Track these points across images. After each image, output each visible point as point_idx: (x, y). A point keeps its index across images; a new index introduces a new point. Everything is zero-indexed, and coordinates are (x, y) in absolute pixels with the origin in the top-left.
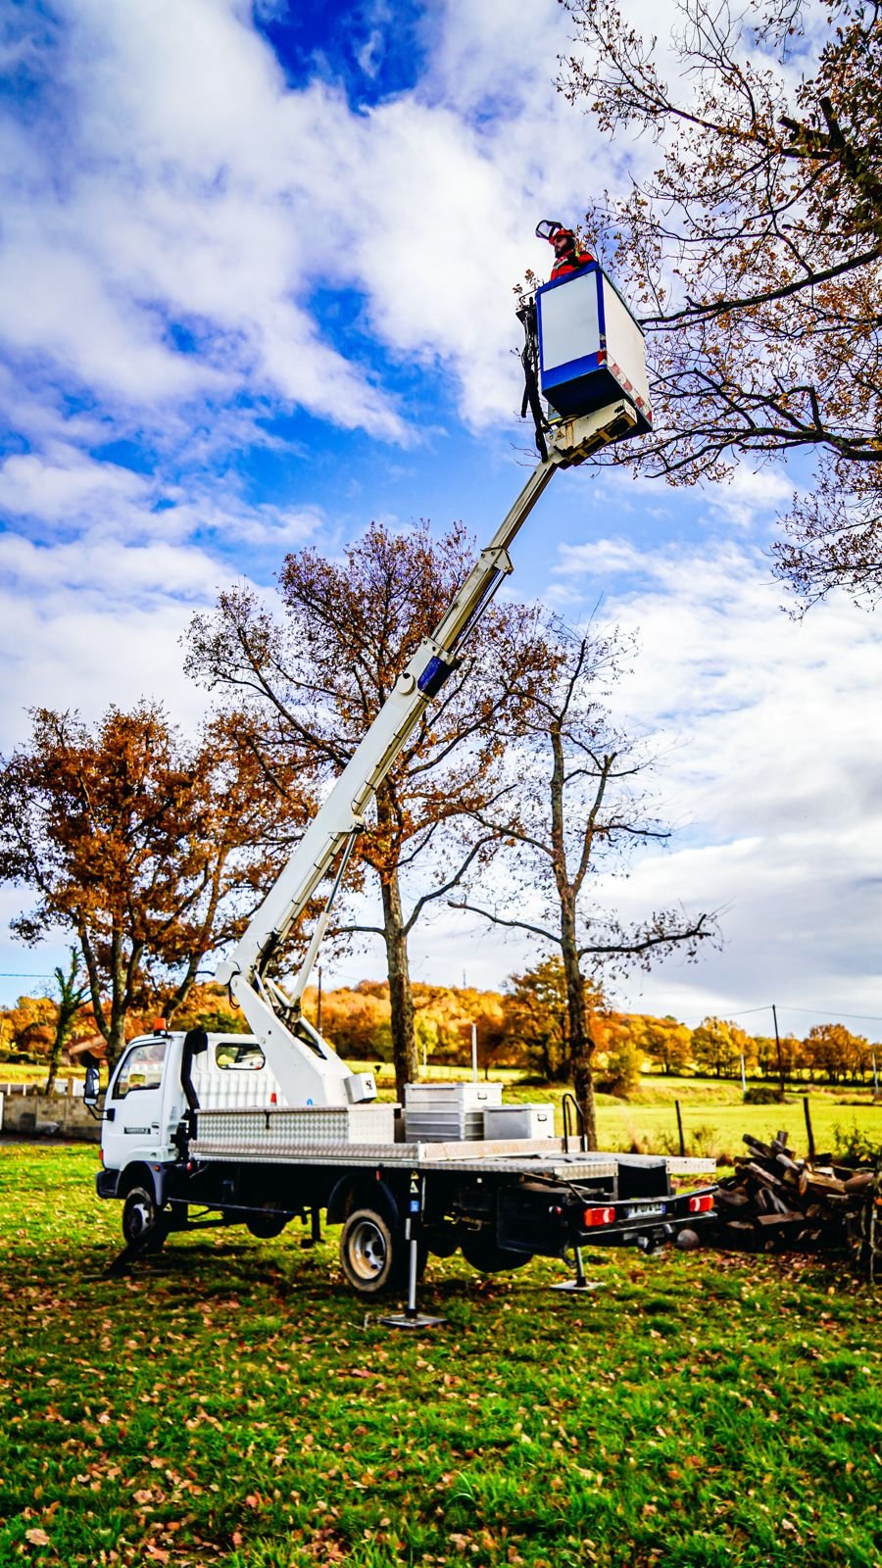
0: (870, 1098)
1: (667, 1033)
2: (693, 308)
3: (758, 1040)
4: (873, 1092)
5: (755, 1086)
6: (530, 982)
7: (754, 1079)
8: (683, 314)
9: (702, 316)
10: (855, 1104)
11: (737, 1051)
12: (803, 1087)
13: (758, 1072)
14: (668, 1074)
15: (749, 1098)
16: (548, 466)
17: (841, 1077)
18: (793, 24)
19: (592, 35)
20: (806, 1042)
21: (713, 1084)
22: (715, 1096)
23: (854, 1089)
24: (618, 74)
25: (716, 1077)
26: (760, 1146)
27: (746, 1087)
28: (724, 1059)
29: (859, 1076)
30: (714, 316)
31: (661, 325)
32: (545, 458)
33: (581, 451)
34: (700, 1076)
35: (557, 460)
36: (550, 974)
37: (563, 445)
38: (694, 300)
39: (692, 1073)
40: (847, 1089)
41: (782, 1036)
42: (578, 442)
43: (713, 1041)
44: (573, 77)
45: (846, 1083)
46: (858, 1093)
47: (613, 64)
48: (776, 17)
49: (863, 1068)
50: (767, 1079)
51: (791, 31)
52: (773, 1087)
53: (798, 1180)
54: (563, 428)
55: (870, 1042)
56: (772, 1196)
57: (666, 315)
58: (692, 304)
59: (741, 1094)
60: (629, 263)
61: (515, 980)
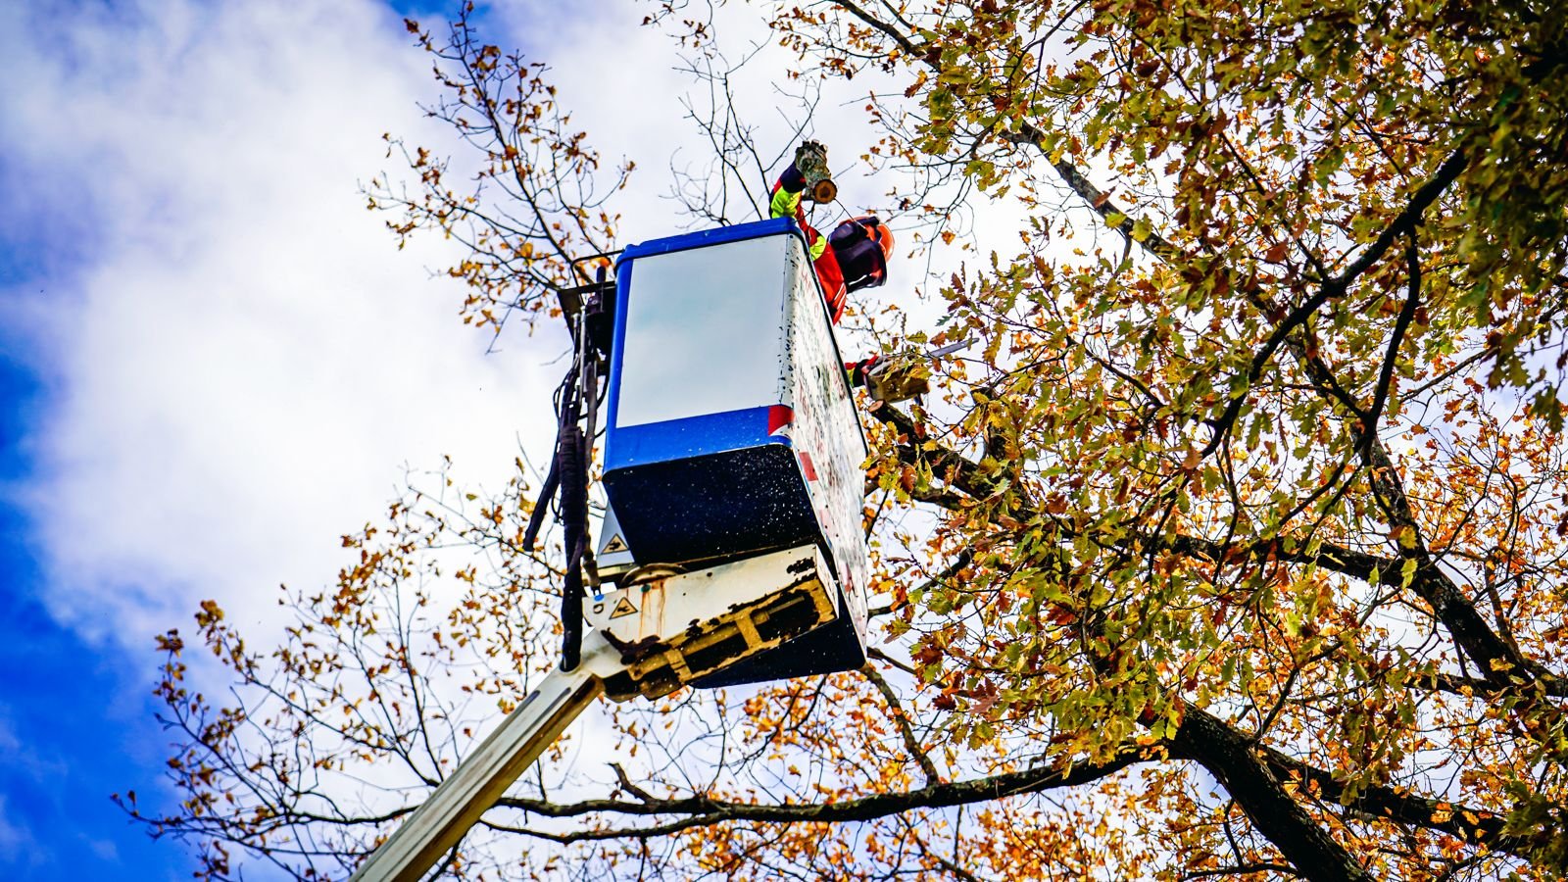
2: (627, 798)
8: (601, 806)
9: (647, 822)
16: (575, 681)
18: (952, 225)
19: (477, 119)
24: (527, 216)
30: (679, 827)
31: (537, 822)
32: (572, 657)
33: (674, 658)
35: (608, 666)
37: (630, 631)
38: (634, 777)
42: (673, 628)
44: (417, 191)
47: (518, 190)
48: (913, 199)
51: (947, 237)
54: (635, 591)
57: (556, 799)
58: (627, 786)
60: (482, 645)
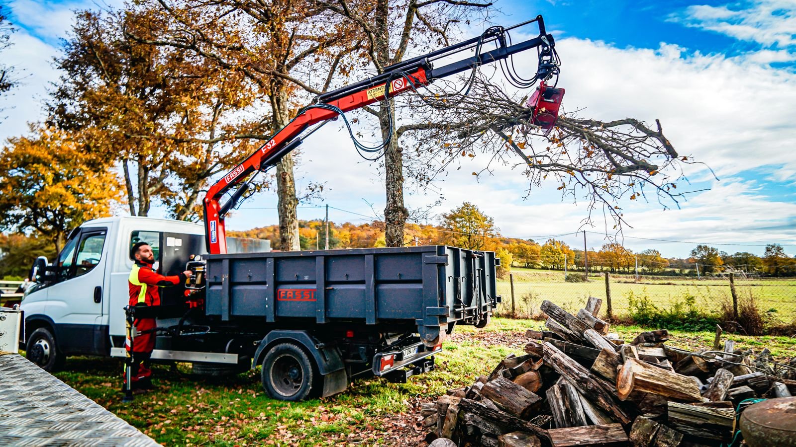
0: (633, 280)
1: (528, 247)
3: (575, 251)
4: (634, 277)
5: (572, 273)
6: (453, 217)
7: (572, 270)
10: (626, 282)
11: (564, 256)
12: (598, 274)
13: (575, 267)
14: (527, 267)
15: (568, 279)
17: (617, 270)
20: (600, 252)
21: (549, 272)
22: (550, 278)
23: (624, 275)
25: (553, 269)
26: (562, 318)
27: (567, 273)
28: (557, 261)
29: (626, 269)
34: (543, 268)
36: (463, 213)
39: (540, 267)
40: (621, 275)
41: (588, 250)
43: (552, 252)
45: (620, 273)
46: (626, 277)
49: (628, 266)
50: (579, 270)
52: (582, 274)
53: (616, 372)
55: (633, 253)
56: (575, 395)
59: (564, 277)
61: (444, 216)
